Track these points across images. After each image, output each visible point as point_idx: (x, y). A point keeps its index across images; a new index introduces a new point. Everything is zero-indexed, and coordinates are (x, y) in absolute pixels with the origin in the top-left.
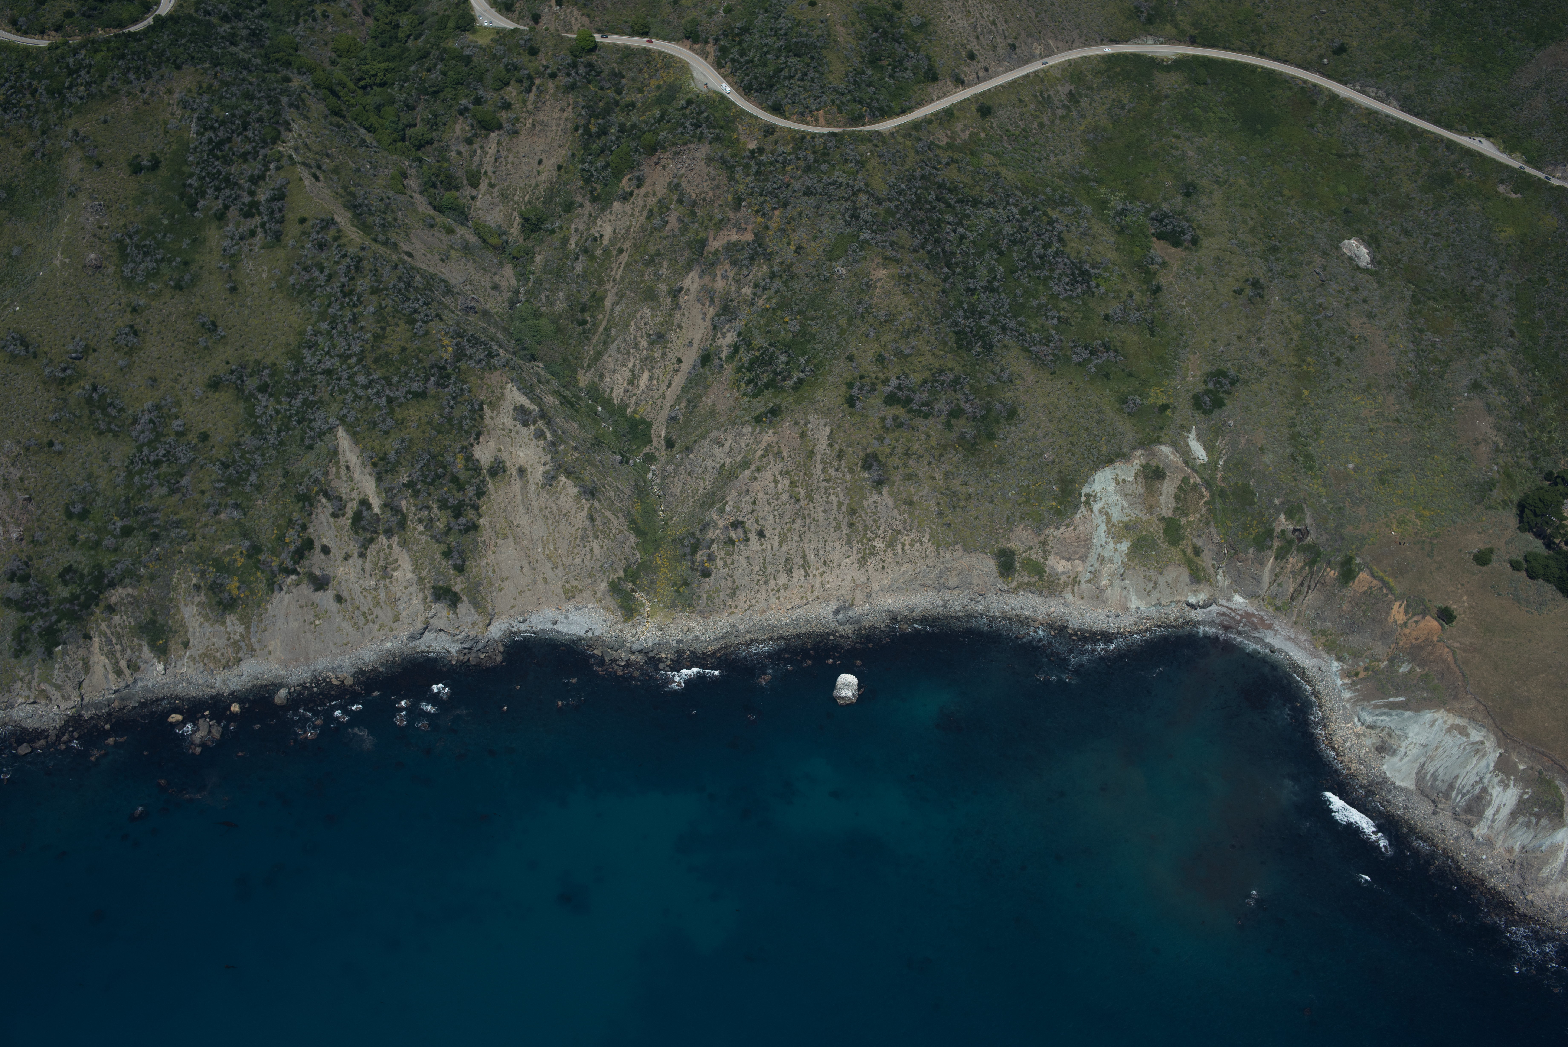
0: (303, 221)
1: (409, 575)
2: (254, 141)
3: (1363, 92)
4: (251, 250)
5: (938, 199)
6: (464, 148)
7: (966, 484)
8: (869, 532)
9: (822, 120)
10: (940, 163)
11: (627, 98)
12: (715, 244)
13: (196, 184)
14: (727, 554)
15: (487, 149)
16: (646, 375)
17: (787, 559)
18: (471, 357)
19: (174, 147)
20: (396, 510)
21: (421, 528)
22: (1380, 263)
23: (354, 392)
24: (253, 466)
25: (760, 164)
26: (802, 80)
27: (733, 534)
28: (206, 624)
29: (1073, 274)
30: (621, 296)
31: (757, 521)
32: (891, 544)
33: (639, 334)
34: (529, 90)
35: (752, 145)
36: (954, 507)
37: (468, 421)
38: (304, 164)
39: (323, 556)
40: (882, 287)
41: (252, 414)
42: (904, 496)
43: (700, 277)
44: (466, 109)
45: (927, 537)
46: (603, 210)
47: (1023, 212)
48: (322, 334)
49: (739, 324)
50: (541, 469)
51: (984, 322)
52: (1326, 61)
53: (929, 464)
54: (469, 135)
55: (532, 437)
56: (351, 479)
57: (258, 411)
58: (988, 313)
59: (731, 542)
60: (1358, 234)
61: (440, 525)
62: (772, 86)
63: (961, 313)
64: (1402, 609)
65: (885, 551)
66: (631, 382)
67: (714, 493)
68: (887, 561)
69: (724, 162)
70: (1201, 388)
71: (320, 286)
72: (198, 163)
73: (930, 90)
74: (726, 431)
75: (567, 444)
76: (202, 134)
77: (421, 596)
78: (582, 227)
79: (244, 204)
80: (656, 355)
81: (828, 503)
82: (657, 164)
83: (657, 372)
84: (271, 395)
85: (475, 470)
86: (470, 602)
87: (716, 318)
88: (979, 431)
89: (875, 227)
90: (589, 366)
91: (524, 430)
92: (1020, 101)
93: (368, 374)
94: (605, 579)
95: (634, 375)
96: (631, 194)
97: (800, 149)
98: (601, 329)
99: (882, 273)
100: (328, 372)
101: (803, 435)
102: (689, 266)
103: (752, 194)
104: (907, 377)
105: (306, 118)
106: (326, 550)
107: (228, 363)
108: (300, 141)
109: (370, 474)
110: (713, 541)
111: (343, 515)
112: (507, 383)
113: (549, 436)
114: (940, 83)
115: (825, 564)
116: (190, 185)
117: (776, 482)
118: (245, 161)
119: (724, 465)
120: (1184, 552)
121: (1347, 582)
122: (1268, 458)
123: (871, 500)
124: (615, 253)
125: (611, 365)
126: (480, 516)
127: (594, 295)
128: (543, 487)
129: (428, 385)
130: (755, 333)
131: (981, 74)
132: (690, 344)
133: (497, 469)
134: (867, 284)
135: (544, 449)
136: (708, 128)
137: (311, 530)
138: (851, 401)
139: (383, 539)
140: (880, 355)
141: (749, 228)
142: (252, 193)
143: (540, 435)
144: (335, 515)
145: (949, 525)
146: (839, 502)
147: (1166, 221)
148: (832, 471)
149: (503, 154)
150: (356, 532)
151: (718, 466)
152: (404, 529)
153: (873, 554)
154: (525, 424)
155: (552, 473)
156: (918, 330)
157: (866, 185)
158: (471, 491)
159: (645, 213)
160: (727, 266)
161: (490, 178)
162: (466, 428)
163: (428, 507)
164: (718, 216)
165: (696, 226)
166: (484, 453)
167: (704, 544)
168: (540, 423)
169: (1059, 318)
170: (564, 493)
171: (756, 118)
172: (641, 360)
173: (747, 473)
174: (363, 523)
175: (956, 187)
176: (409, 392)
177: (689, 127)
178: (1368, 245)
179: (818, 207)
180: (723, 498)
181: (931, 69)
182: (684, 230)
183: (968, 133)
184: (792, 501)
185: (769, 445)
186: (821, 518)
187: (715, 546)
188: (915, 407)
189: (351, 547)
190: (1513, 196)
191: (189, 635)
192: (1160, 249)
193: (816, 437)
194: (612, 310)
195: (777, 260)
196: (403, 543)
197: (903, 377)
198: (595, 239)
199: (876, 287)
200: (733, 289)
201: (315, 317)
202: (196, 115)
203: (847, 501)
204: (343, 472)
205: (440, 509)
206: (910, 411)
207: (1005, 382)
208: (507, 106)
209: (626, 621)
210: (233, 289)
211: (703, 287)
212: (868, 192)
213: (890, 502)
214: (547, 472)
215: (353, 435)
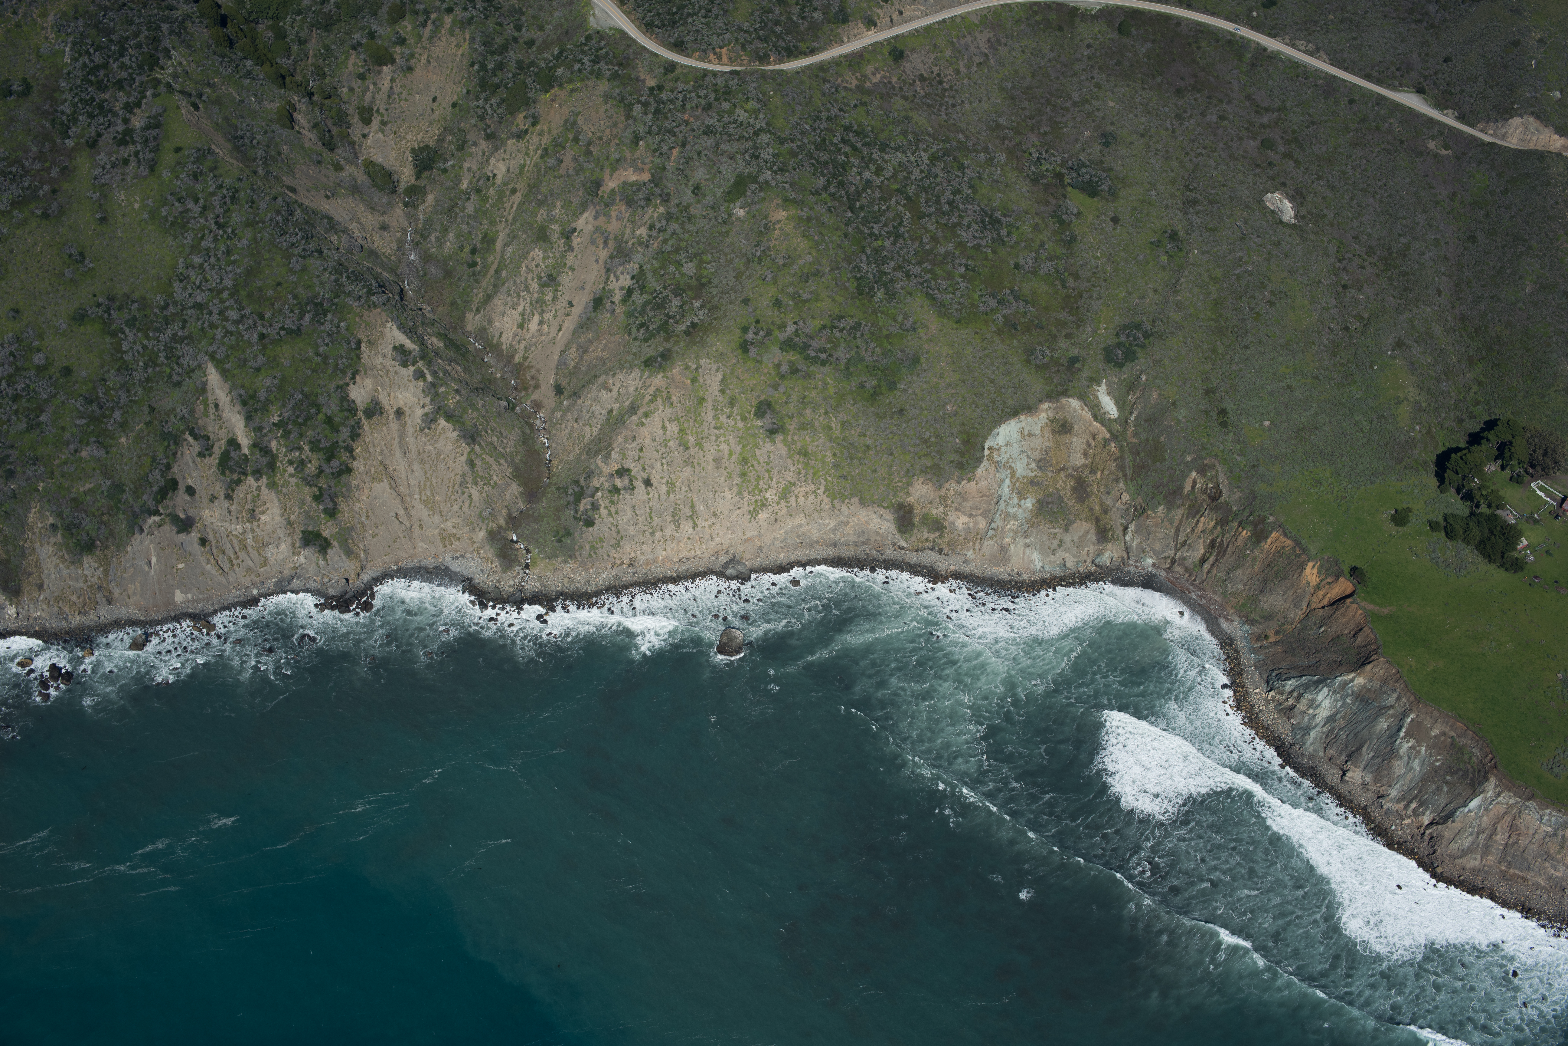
0: (178, 150)
1: (278, 519)
2: (131, 67)
3: (1293, 46)
4: (123, 180)
5: (843, 141)
6: (357, 84)
7: (864, 435)
8: (761, 482)
9: (725, 59)
10: (848, 105)
11: (526, 34)
12: (611, 184)
13: (68, 111)
14: (612, 502)
15: (380, 86)
16: (536, 318)
17: (675, 509)
18: (349, 294)
19: (47, 72)
20: (266, 451)
21: (291, 470)
22: (1304, 217)
23: (224, 327)
24: (118, 403)
25: (659, 102)
26: (705, 17)
27: (619, 483)
28: (61, 566)
29: (983, 221)
30: (512, 237)
31: (644, 469)
32: (784, 495)
33: (530, 276)
34: (424, 25)
35: (651, 83)
36: (851, 459)
37: (344, 360)
38: (182, 92)
39: (187, 498)
40: (781, 230)
41: (119, 350)
42: (799, 445)
43: (596, 218)
44: (359, 44)
45: (822, 489)
46: (497, 149)
47: (934, 158)
48: (194, 267)
49: (633, 267)
50: (420, 412)
51: (887, 268)
52: (1255, 14)
53: (826, 413)
54: (362, 70)
55: (411, 377)
56: (220, 417)
57: (125, 346)
58: (892, 259)
59: (616, 490)
60: (1281, 187)
61: (311, 468)
62: (675, 23)
63: (864, 258)
64: (1315, 571)
65: (778, 503)
66: (521, 326)
67: (600, 440)
68: (780, 513)
69: (622, 99)
70: (1112, 341)
71: (195, 218)
72: (71, 89)
73: (840, 30)
74: (614, 375)
75: (446, 385)
76: (77, 60)
77: (289, 541)
78: (474, 167)
79: (117, 132)
80: (547, 298)
81: (718, 451)
82: (553, 101)
83: (548, 315)
84: (139, 330)
85: (349, 411)
86: (341, 548)
87: (609, 261)
88: (879, 380)
89: (775, 168)
90: (478, 310)
91: (403, 371)
92: (935, 46)
93: (240, 308)
94: (484, 527)
95: (524, 319)
96: (526, 132)
97: (700, 86)
98: (492, 272)
99: (782, 215)
100: (199, 306)
101: (694, 380)
102: (584, 207)
103: (649, 132)
104: (804, 323)
105: (189, 46)
106: (191, 491)
107: (95, 296)
108: (179, 69)
109: (239, 413)
110: (597, 489)
111: (210, 455)
112: (387, 321)
113: (429, 378)
114: (852, 25)
115: (715, 514)
116: (63, 112)
117: (664, 428)
118: (121, 88)
119: (611, 411)
120: (1091, 509)
121: (1259, 542)
122: (1182, 414)
123: (764, 450)
124: (508, 193)
125: (501, 309)
126: (354, 459)
127: (485, 236)
128: (422, 429)
129: (302, 322)
130: (649, 275)
131: (895, 16)
132: (583, 288)
133: (374, 410)
134: (765, 226)
135: (423, 391)
136: (607, 64)
137: (175, 469)
138: (745, 347)
139: (251, 480)
140: (777, 299)
141: (647, 167)
142: (126, 121)
143: (419, 375)
144: (201, 455)
145: (845, 478)
146: (730, 451)
147: (1083, 170)
148: (723, 418)
149: (397, 89)
150: (223, 474)
151: (604, 412)
152: (273, 471)
153: (764, 505)
154: (404, 364)
155: (431, 416)
156: (817, 274)
157: (768, 124)
158: (345, 433)
159: (539, 152)
160: (623, 208)
161: (383, 116)
162: (342, 366)
163: (300, 449)
164: (615, 156)
165: (591, 166)
166: (359, 393)
167: (588, 492)
168: (420, 364)
169: (966, 266)
170: (443, 436)
171: (656, 55)
172: (531, 303)
173: (634, 418)
174: (231, 463)
175: (863, 130)
176: (282, 328)
177: (587, 63)
178: (1291, 199)
179: (717, 146)
180: (610, 445)
181: (842, 9)
182: (579, 170)
183: (879, 76)
184: (681, 449)
185: (658, 390)
186: (711, 467)
187: (599, 494)
188: (812, 354)
189: (218, 488)
190: (1443, 152)
191: (44, 577)
192: (1076, 200)
193: (708, 382)
194: (503, 252)
195: (674, 201)
196: (272, 485)
197: (800, 323)
198: (488, 179)
199: (774, 229)
200: (628, 231)
201: (188, 250)
202: (71, 39)
203: (738, 450)
204: (212, 410)
205: (311, 450)
206: (807, 358)
207: (907, 331)
208: (402, 41)
209: (504, 571)
210: (103, 220)
211: (597, 228)
212: (769, 131)
213: (783, 451)
214: (426, 415)
215: (225, 373)
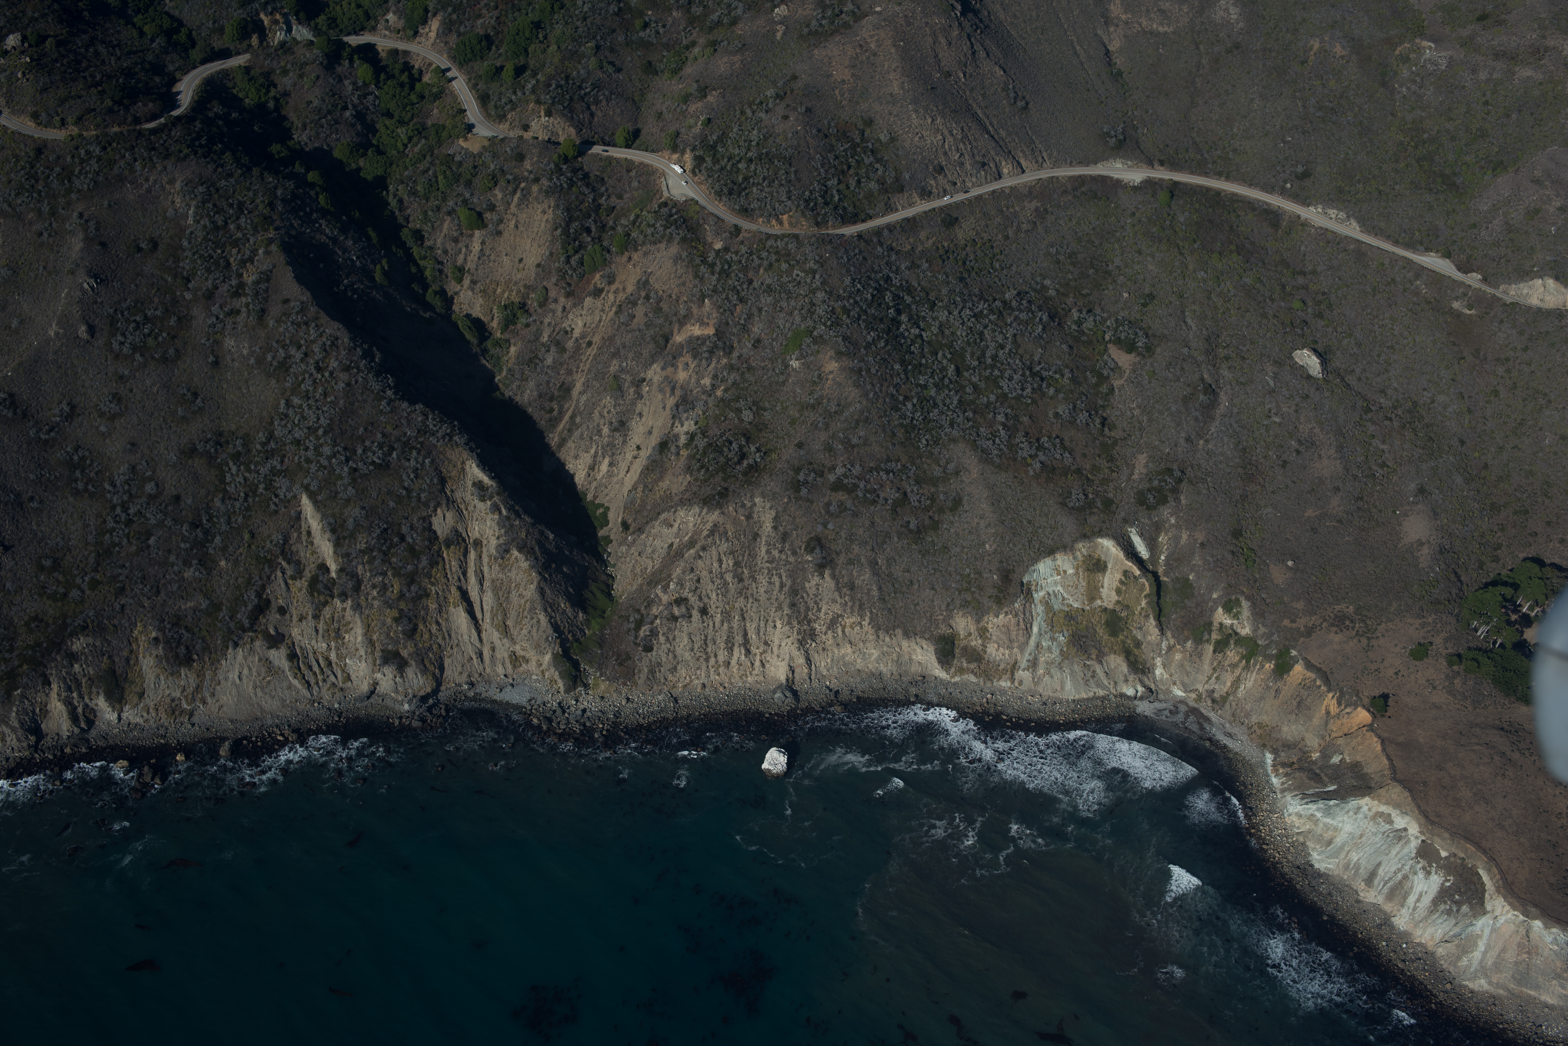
0: (284, 302)
1: (360, 638)
2: (246, 228)
3: (1325, 215)
4: (234, 328)
6: (450, 246)
7: (908, 571)
8: (810, 613)
9: (786, 224)
10: (900, 267)
11: (606, 203)
12: (679, 338)
13: (188, 267)
14: (669, 629)
15: (472, 248)
16: (607, 461)
17: (729, 637)
18: (434, 434)
19: (172, 232)
20: (352, 575)
21: (374, 593)
22: (1332, 373)
23: (318, 462)
24: (219, 529)
25: (725, 263)
26: (769, 186)
27: (677, 611)
28: (161, 676)
29: (1024, 374)
30: (587, 385)
31: (700, 599)
32: (831, 626)
33: (602, 422)
34: (513, 193)
35: (718, 246)
36: (895, 593)
39: (279, 616)
40: (833, 379)
41: (223, 481)
42: (846, 579)
43: (663, 369)
44: (454, 210)
45: (868, 621)
46: (575, 305)
48: (294, 407)
49: (697, 414)
50: (495, 543)
51: (932, 416)
52: (1289, 185)
53: (873, 549)
54: (455, 234)
55: (488, 511)
56: (311, 544)
57: (228, 478)
58: (937, 408)
59: (674, 618)
60: (1310, 344)
61: (393, 592)
62: (740, 191)
63: (911, 407)
64: (1335, 701)
65: (826, 633)
66: (592, 468)
67: (660, 571)
68: (828, 643)
69: (691, 261)
70: (1145, 485)
71: (296, 363)
72: (192, 247)
73: (895, 200)
74: (675, 512)
75: (520, 518)
76: (198, 221)
77: (370, 659)
78: (554, 322)
79: (231, 286)
80: (617, 442)
81: (770, 583)
82: (628, 262)
83: (618, 458)
84: (242, 463)
85: (431, 540)
86: (417, 667)
87: (675, 408)
88: (923, 520)
89: (829, 323)
91: (481, 505)
92: (985, 214)
93: (334, 445)
94: (551, 650)
95: (594, 461)
96: (602, 290)
97: (763, 248)
98: (567, 417)
99: (834, 366)
100: (297, 443)
101: (749, 517)
102: (653, 359)
103: (714, 291)
104: (853, 465)
106: (282, 610)
107: (204, 432)
109: (329, 540)
111: (301, 578)
112: (468, 459)
113: (505, 512)
114: (906, 194)
115: (766, 643)
116: (184, 268)
117: (720, 561)
118: (237, 246)
120: (1123, 643)
121: (1282, 675)
123: (813, 583)
124: (584, 346)
125: (574, 451)
126: (432, 584)
127: (562, 385)
128: (496, 559)
129: (390, 458)
130: (711, 421)
131: (948, 187)
132: (650, 433)
133: (454, 540)
134: (819, 376)
135: (499, 523)
136: (677, 228)
137: (269, 591)
138: (796, 487)
139: (337, 602)
140: (828, 444)
141: (712, 322)
142: (239, 276)
143: (496, 509)
144: (293, 577)
145: (890, 610)
146: (781, 583)
147: (1122, 328)
148: (775, 553)
149: (486, 252)
150: (312, 595)
151: (666, 546)
152: (358, 594)
153: (812, 635)
154: (483, 499)
155: (505, 547)
156: (866, 420)
157: (824, 283)
158: (425, 561)
159: (614, 309)
160: (689, 360)
161: (473, 275)
162: (424, 500)
163: (383, 574)
164: (683, 312)
165: (661, 321)
166: (440, 524)
167: (648, 619)
168: (497, 499)
170: (515, 565)
171: (724, 220)
172: (602, 446)
173: (692, 551)
174: (320, 586)
177: (660, 228)
178: (1319, 355)
179: (776, 303)
180: (669, 576)
181: (897, 181)
182: (649, 324)
183: (931, 240)
184: (736, 580)
185: (715, 525)
186: (763, 597)
187: (658, 621)
188: (860, 494)
189: (307, 608)
190: (1468, 312)
191: (145, 685)
192: (1114, 355)
193: (762, 519)
194: (578, 401)
195: (736, 353)
196: (357, 607)
197: (849, 465)
198: (566, 333)
199: (827, 379)
200: (693, 380)
201: (289, 392)
202: (194, 203)
203: (789, 583)
204: (304, 538)
205: (394, 575)
206: (856, 498)
207: (950, 474)
208: (493, 208)
209: (570, 689)
210: (215, 364)
211: (665, 378)
212: (824, 289)
213: (831, 584)
214: (500, 545)
215: (315, 503)
